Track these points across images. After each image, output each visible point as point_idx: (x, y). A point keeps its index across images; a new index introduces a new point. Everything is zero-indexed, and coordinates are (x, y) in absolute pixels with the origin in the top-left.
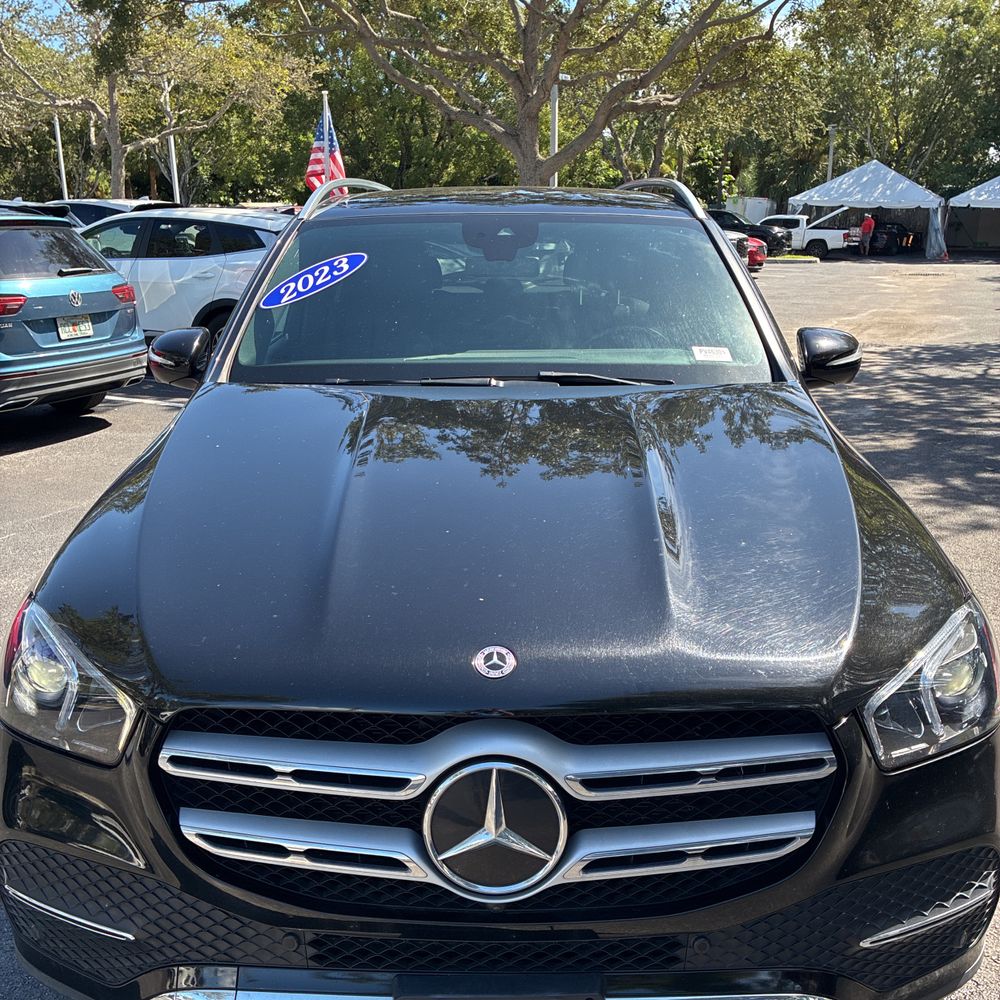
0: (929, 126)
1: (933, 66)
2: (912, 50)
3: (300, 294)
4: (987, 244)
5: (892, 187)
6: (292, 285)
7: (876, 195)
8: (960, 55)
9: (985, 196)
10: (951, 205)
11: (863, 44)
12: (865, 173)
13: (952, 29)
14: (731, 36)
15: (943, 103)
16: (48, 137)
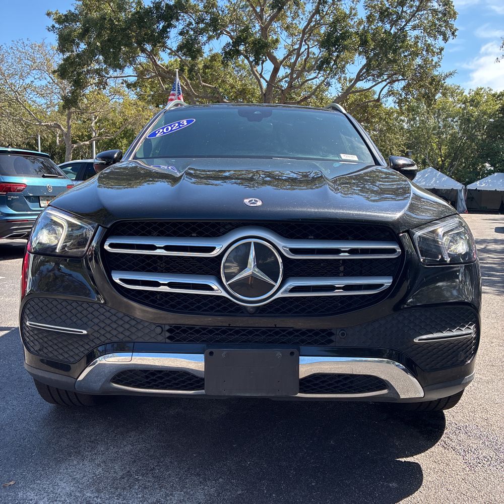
0: (455, 153)
1: (456, 125)
2: (446, 118)
3: (164, 133)
4: (486, 207)
5: (439, 179)
6: (161, 130)
7: (432, 183)
8: (469, 120)
9: (484, 185)
10: (468, 188)
11: (423, 114)
12: (426, 173)
13: (464, 109)
14: (361, 100)
15: (462, 142)
16: (34, 146)
